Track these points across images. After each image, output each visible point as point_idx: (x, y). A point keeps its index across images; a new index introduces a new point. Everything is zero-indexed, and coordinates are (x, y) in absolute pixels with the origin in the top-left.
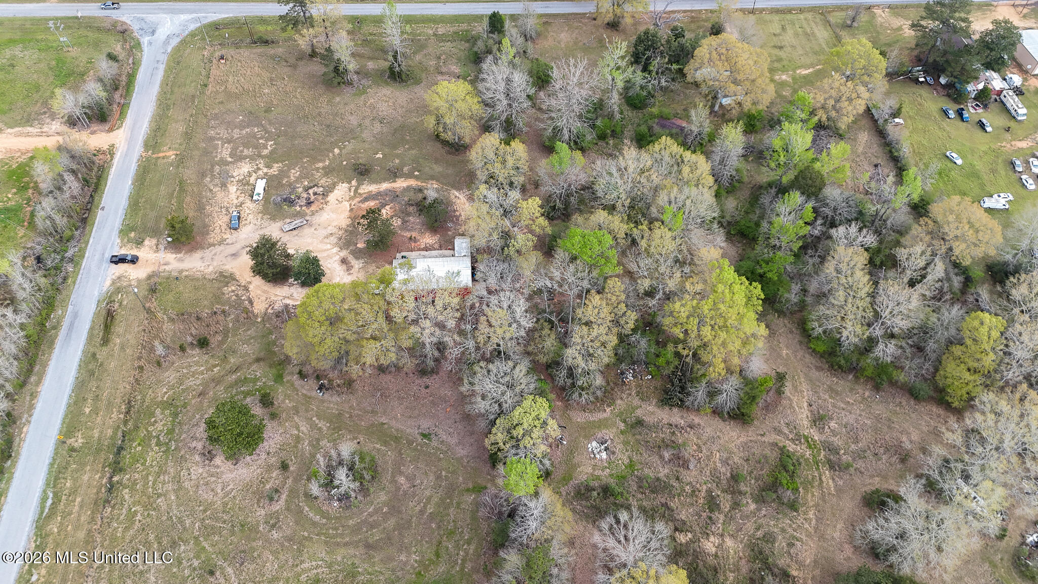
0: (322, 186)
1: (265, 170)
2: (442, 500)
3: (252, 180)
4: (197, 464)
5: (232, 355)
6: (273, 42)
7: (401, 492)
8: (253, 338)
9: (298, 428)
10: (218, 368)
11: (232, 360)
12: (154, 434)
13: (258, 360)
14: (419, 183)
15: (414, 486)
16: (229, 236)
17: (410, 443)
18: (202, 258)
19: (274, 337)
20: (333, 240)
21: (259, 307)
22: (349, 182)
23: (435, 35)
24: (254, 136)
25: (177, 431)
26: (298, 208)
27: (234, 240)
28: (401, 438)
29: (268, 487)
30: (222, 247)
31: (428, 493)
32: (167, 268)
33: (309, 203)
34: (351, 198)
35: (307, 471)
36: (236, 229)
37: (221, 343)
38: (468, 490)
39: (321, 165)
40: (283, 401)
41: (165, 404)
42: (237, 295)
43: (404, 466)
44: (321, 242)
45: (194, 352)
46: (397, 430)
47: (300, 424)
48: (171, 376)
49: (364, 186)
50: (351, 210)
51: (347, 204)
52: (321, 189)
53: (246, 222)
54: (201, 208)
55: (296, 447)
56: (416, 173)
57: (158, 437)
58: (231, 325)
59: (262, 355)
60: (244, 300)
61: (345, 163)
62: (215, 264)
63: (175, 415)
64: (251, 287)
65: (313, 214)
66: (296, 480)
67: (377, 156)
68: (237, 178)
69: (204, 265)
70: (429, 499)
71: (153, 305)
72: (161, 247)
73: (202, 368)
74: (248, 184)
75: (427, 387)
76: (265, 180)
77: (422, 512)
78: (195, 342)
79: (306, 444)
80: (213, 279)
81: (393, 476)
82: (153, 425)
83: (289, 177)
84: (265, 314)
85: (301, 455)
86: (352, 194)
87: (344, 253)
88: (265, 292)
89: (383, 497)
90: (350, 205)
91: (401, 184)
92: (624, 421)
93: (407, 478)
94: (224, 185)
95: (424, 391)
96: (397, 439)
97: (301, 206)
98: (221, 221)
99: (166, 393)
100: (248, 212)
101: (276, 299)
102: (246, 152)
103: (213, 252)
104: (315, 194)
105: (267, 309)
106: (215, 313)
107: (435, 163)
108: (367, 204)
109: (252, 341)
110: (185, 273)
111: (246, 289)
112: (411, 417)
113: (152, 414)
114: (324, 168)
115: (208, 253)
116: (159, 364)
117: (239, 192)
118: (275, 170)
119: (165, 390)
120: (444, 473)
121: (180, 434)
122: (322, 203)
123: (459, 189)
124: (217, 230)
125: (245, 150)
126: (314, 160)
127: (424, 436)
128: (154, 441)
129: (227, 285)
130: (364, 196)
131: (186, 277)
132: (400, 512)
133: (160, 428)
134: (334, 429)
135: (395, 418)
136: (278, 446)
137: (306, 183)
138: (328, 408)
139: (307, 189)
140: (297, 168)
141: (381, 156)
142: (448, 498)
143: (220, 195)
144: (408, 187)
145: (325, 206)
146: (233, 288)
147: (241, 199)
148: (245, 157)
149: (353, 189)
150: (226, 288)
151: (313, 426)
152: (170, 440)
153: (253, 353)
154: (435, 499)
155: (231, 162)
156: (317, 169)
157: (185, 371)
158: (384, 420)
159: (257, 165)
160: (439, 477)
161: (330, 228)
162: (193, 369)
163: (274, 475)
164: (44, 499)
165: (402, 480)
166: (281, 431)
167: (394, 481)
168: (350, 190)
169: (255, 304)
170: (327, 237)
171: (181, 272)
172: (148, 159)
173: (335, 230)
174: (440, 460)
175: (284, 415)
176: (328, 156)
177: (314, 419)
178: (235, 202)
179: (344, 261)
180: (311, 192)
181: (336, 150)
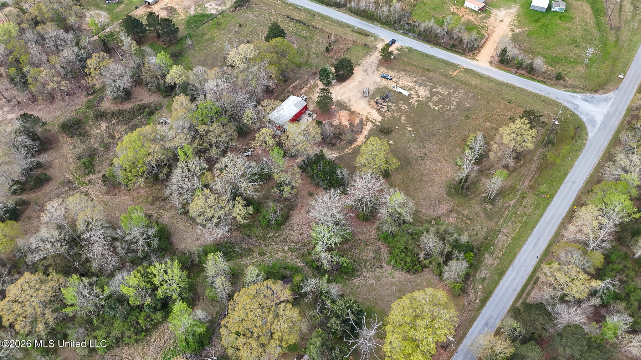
0: (386, 112)
1: (416, 99)
13: (307, 61)
14: (354, 145)
18: (373, 62)
20: (346, 100)
22: (380, 122)
23: (500, 231)
34: (367, 118)
39: (403, 118)
44: (348, 97)
48: (322, 41)
49: (372, 125)
50: (359, 114)
52: (384, 110)
54: (405, 71)
58: (330, 60)
59: (309, 63)
61: (397, 127)
65: (368, 101)
73: (318, 48)
74: (411, 90)
76: (407, 95)
83: (403, 104)
86: (370, 119)
90: (363, 115)
91: (361, 139)
94: (415, 82)
97: (378, 100)
98: (390, 74)
100: (390, 83)
104: (382, 107)
108: (358, 120)
110: (369, 56)
114: (400, 119)
118: (412, 101)
119: (318, 38)
123: (336, 158)
125: (438, 98)
126: (408, 118)
130: (365, 122)
131: (367, 56)
137: (393, 108)
141: (390, 143)
143: (409, 79)
144: (356, 141)
149: (374, 121)
153: (311, 61)
155: (432, 90)
156: (401, 116)
157: (321, 44)
159: (422, 97)
161: (354, 102)
170: (349, 99)
171: (371, 55)
173: (351, 103)
176: (408, 124)
178: (400, 82)
180: (386, 107)
181: (411, 129)
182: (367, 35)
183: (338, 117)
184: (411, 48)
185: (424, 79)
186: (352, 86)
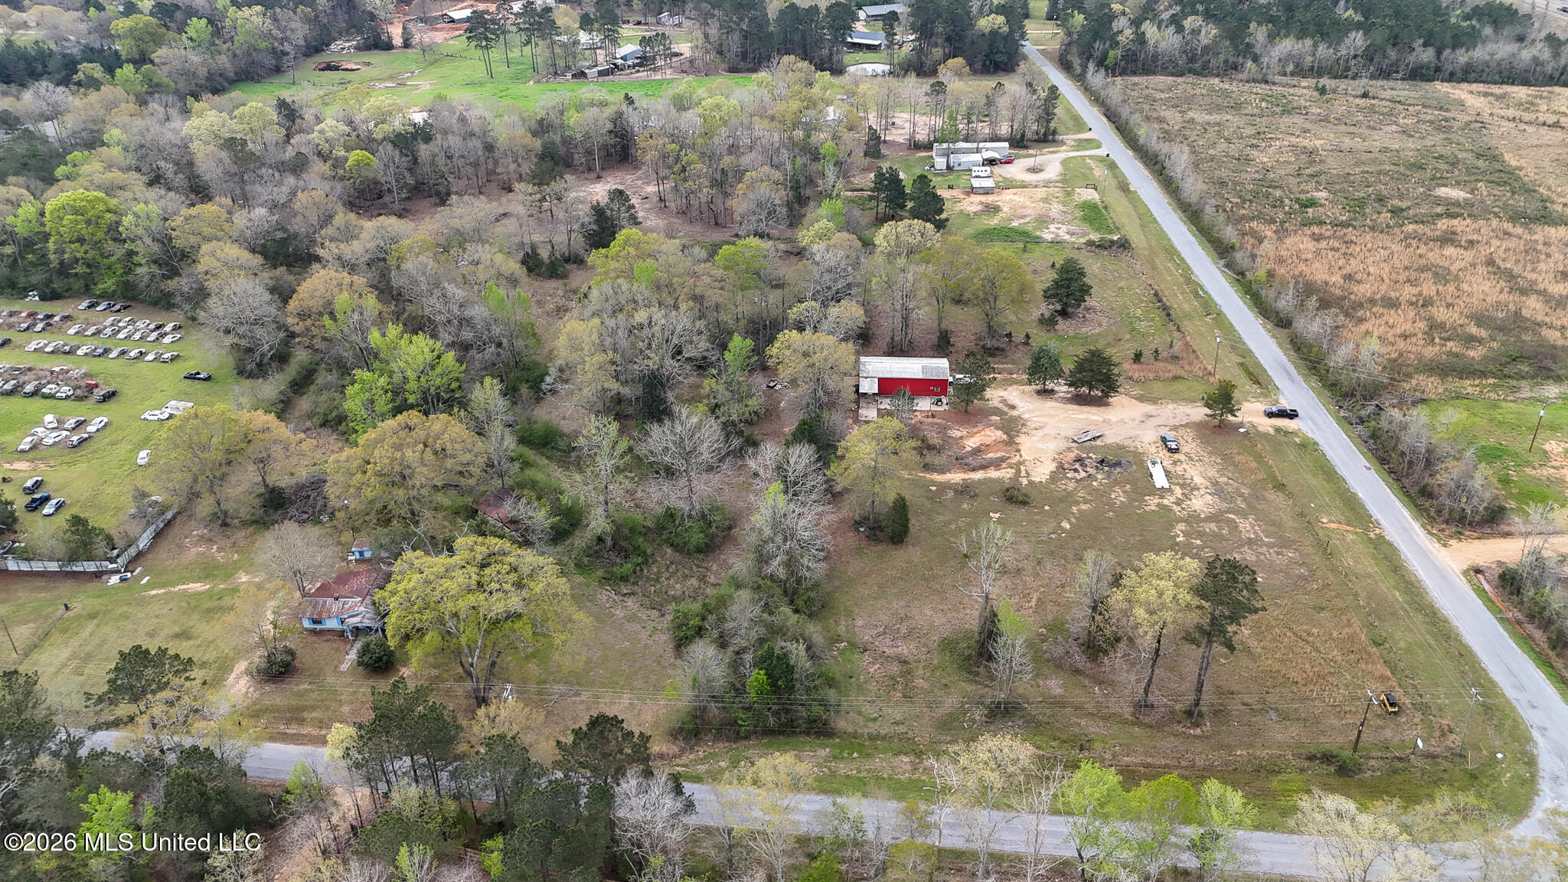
0: (1070, 479)
1: (1167, 503)
3: (1178, 489)
14: (928, 476)
16: (1169, 433)
18: (1188, 415)
20: (1032, 425)
22: (1031, 483)
23: (918, 754)
26: (1093, 455)
30: (1170, 423)
33: (1080, 460)
34: (1020, 463)
39: (1084, 507)
44: (1046, 424)
49: (1008, 476)
50: (1018, 451)
51: (1026, 457)
52: (1070, 475)
53: (1156, 445)
54: (1227, 459)
56: (934, 488)
61: (1047, 508)
62: (1168, 410)
67: (997, 515)
68: (1202, 493)
69: (1181, 410)
74: (1183, 486)
76: (1158, 486)
80: (1161, 399)
83: (1125, 492)
86: (1023, 468)
87: (1015, 413)
90: (1021, 456)
91: (956, 477)
94: (1216, 483)
97: (1090, 458)
98: (1190, 446)
100: (1160, 455)
102: (1213, 526)
103: (1178, 419)
104: (1076, 470)
108: (999, 455)
110: (1199, 404)
114: (1077, 503)
115: (1184, 419)
117: (1188, 476)
118: (1152, 503)
122: (1062, 459)
124: (1188, 438)
125: (1216, 529)
126: (1094, 513)
129: (1142, 395)
130: (1004, 465)
131: (1195, 402)
137: (1095, 484)
139: (1091, 477)
140: (1119, 502)
141: (992, 514)
143: (1213, 473)
144: (944, 473)
145: (1057, 456)
146: (1133, 393)
149: (1023, 473)
150: (1141, 393)
155: (1227, 512)
156: (1087, 502)
159: (1183, 509)
161: (1041, 435)
164: (1206, 293)
168: (1027, 472)
170: (1042, 427)
173: (1033, 432)
176: (1076, 518)
178: (1185, 466)
179: (1013, 407)
180: (1083, 474)
181: (1068, 526)
182: (1257, 382)
183: (975, 430)
184: (1316, 443)
185: (1245, 491)
186: (1083, 416)
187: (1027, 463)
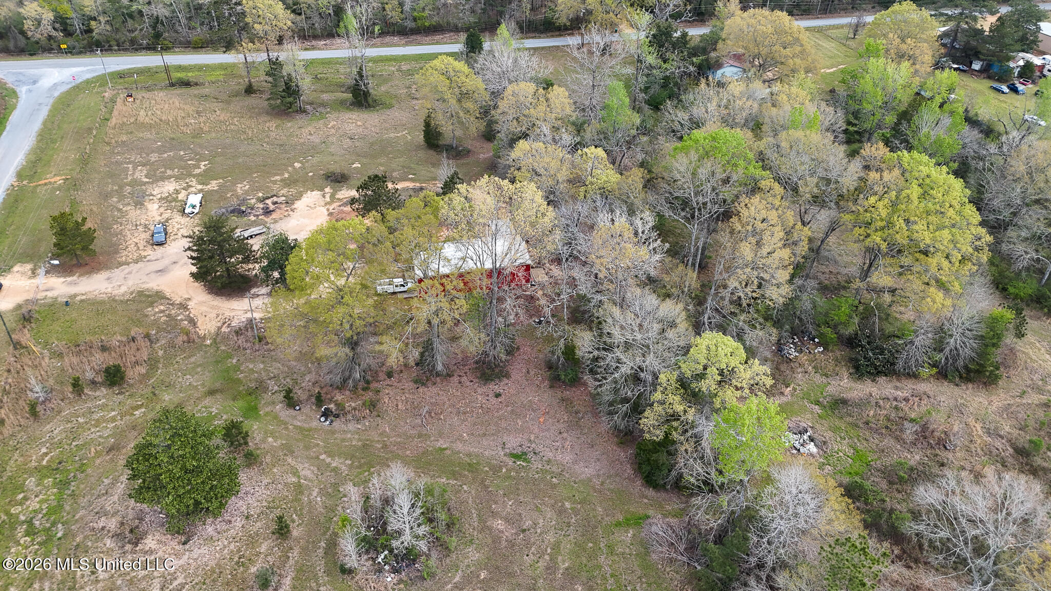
1: (200, 187)
2: (580, 546)
3: (181, 196)
4: (109, 552)
5: (165, 391)
6: (196, 84)
7: (504, 544)
8: (200, 365)
9: (295, 473)
10: (143, 410)
11: (167, 397)
12: (22, 518)
13: (212, 393)
14: (418, 185)
15: (524, 531)
16: (150, 252)
17: (496, 469)
18: (108, 279)
19: (234, 361)
21: (207, 326)
22: (322, 189)
23: (399, 71)
24: (181, 158)
25: (67, 508)
26: (252, 218)
27: (159, 256)
28: (478, 463)
29: (253, 570)
30: (140, 265)
31: (550, 538)
32: (50, 294)
33: (268, 212)
34: (328, 204)
35: (325, 533)
36: (160, 244)
37: (145, 377)
38: (619, 524)
39: (278, 178)
40: (264, 441)
41: (45, 471)
42: (169, 316)
43: (496, 503)
45: (98, 393)
46: (469, 455)
47: (300, 467)
48: (55, 429)
49: (343, 192)
50: (330, 214)
51: (324, 211)
52: (284, 198)
53: (176, 237)
55: (297, 500)
56: (411, 176)
57: (30, 522)
58: (161, 353)
59: (218, 385)
60: (182, 320)
61: (311, 174)
62: (130, 283)
63: (63, 484)
64: (191, 305)
65: (275, 221)
66: (305, 551)
67: (354, 166)
68: (159, 196)
69: (112, 286)
70: (556, 546)
71: (25, 337)
72: (42, 271)
73: (113, 413)
74: (176, 200)
75: (498, 395)
76: (200, 196)
77: (551, 568)
78: (99, 379)
79: (315, 494)
80: (128, 300)
81: (482, 520)
82: (21, 504)
83: (235, 191)
84: (217, 334)
85: (310, 512)
86: (328, 199)
88: (213, 307)
89: (473, 555)
90: (328, 210)
92: (817, 403)
93: (507, 520)
94: (139, 204)
95: (494, 400)
96: (472, 468)
97: (256, 216)
98: (137, 238)
99: (46, 454)
100: (179, 226)
101: (232, 314)
102: (169, 172)
103: (126, 271)
104: (275, 203)
105: (219, 328)
106: (133, 339)
107: (433, 167)
109: (199, 369)
110: (78, 298)
111: (183, 306)
112: (485, 435)
113: (21, 488)
114: (282, 180)
115: (118, 274)
116: (34, 412)
117: (162, 210)
118: (214, 185)
119: (44, 450)
120: (568, 505)
121: (74, 511)
122: (287, 210)
124: (132, 248)
126: (268, 174)
127: (516, 457)
128: (21, 530)
129: (151, 304)
130: (344, 200)
131: (82, 301)
132: (511, 575)
133: (34, 504)
134: (360, 467)
135: (460, 439)
136: (265, 504)
137: (260, 195)
138: (343, 440)
139: (262, 200)
140: (245, 183)
141: (359, 166)
142: (589, 540)
143: (133, 214)
144: (404, 188)
145: (291, 213)
146: (162, 308)
147: (166, 216)
148: (170, 177)
149: (328, 195)
150: (150, 309)
151: (322, 468)
152: (54, 524)
153: (203, 384)
154: (567, 546)
155: (148, 182)
156: (275, 182)
157: (81, 420)
158: (442, 444)
159: (187, 183)
160: (561, 512)
162: (95, 416)
163: (263, 548)
165: (499, 524)
166: (265, 481)
167: (485, 528)
168: (324, 197)
169: (199, 324)
171: (73, 296)
172: (22, 189)
174: (554, 486)
175: (268, 459)
176: (286, 170)
177: (323, 457)
178: (158, 218)
180: (269, 202)
181: (296, 164)
187: (323, 204)
